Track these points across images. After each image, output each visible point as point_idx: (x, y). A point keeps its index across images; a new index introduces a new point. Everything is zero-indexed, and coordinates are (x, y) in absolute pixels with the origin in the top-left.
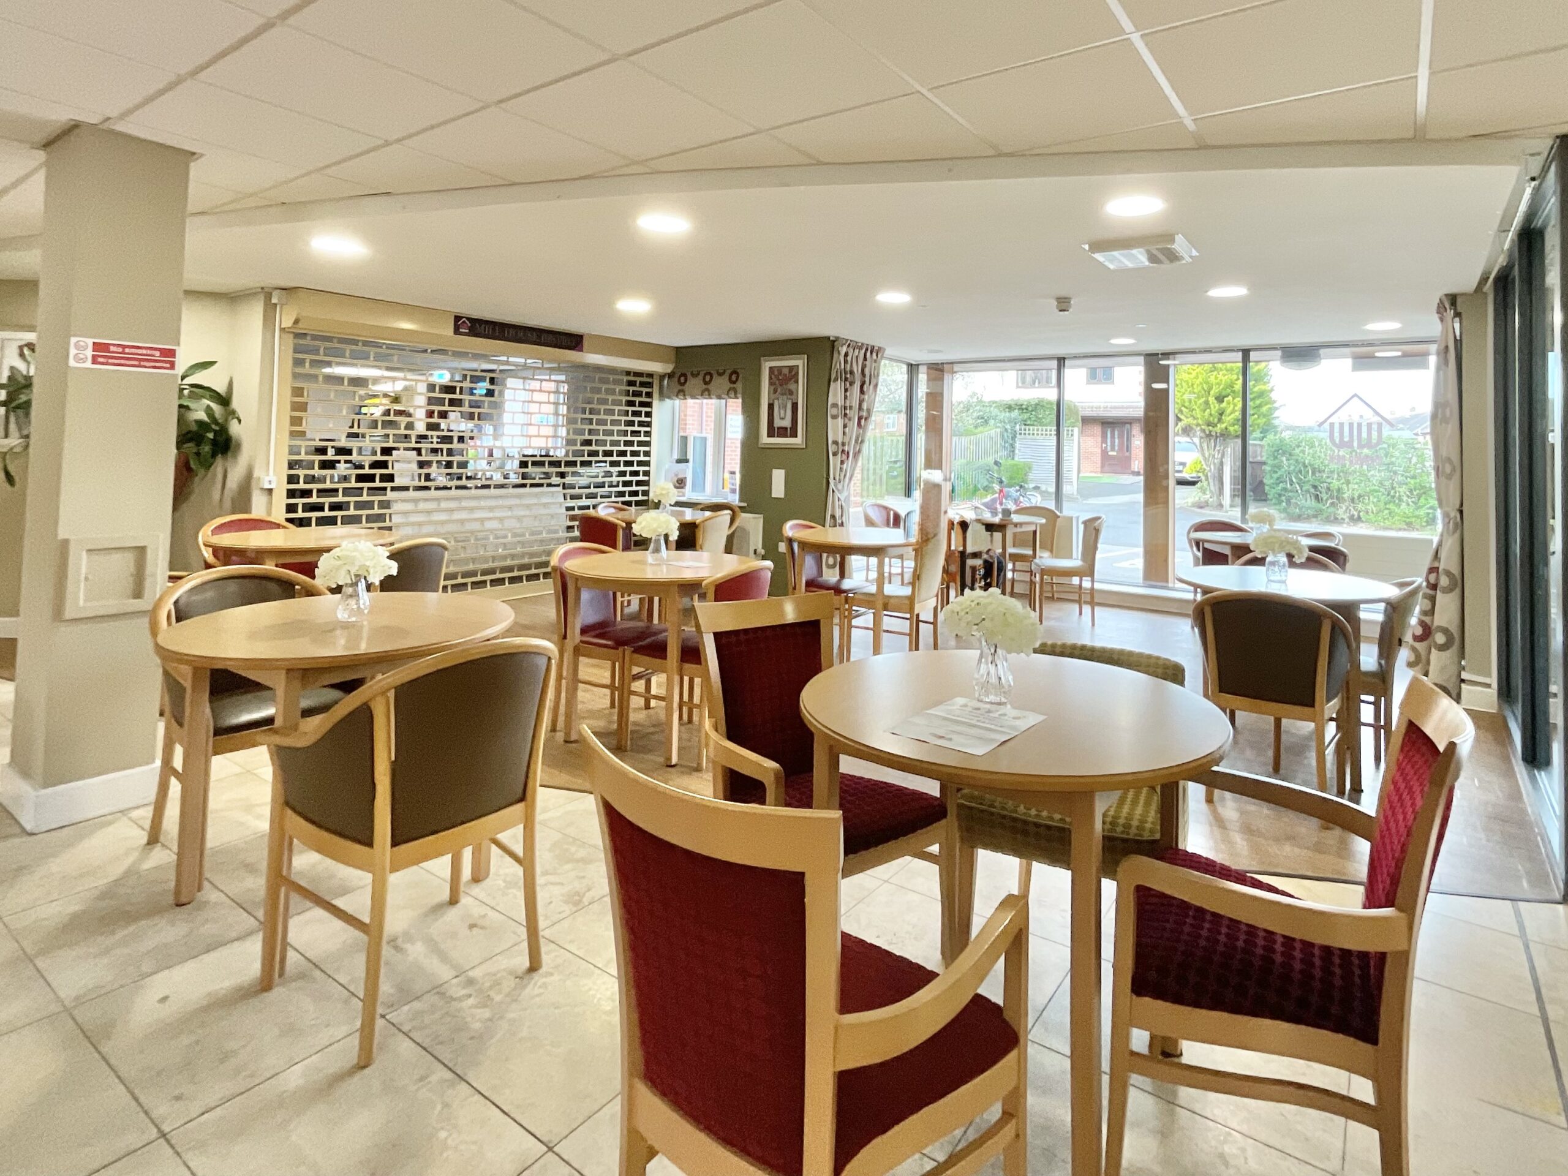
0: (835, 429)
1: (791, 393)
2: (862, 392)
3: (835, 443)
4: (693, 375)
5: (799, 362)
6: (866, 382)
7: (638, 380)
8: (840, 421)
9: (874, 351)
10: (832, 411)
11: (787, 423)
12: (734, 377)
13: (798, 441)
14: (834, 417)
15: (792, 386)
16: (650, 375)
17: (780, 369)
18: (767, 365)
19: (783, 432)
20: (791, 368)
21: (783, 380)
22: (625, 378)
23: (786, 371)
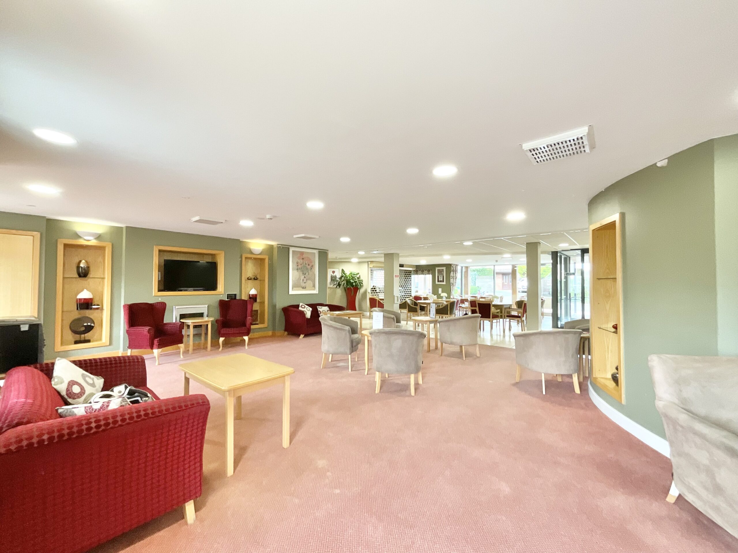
0: (452, 280)
1: (442, 274)
2: (456, 273)
3: (452, 283)
4: (419, 270)
5: (444, 268)
6: (455, 271)
7: (407, 272)
8: (452, 279)
9: (457, 265)
10: (451, 277)
11: (442, 280)
12: (429, 271)
13: (444, 283)
14: (451, 278)
15: (443, 273)
16: (411, 271)
17: (440, 269)
18: (437, 269)
19: (441, 281)
20: (442, 269)
21: (440, 272)
22: (404, 271)
23: (441, 270)
